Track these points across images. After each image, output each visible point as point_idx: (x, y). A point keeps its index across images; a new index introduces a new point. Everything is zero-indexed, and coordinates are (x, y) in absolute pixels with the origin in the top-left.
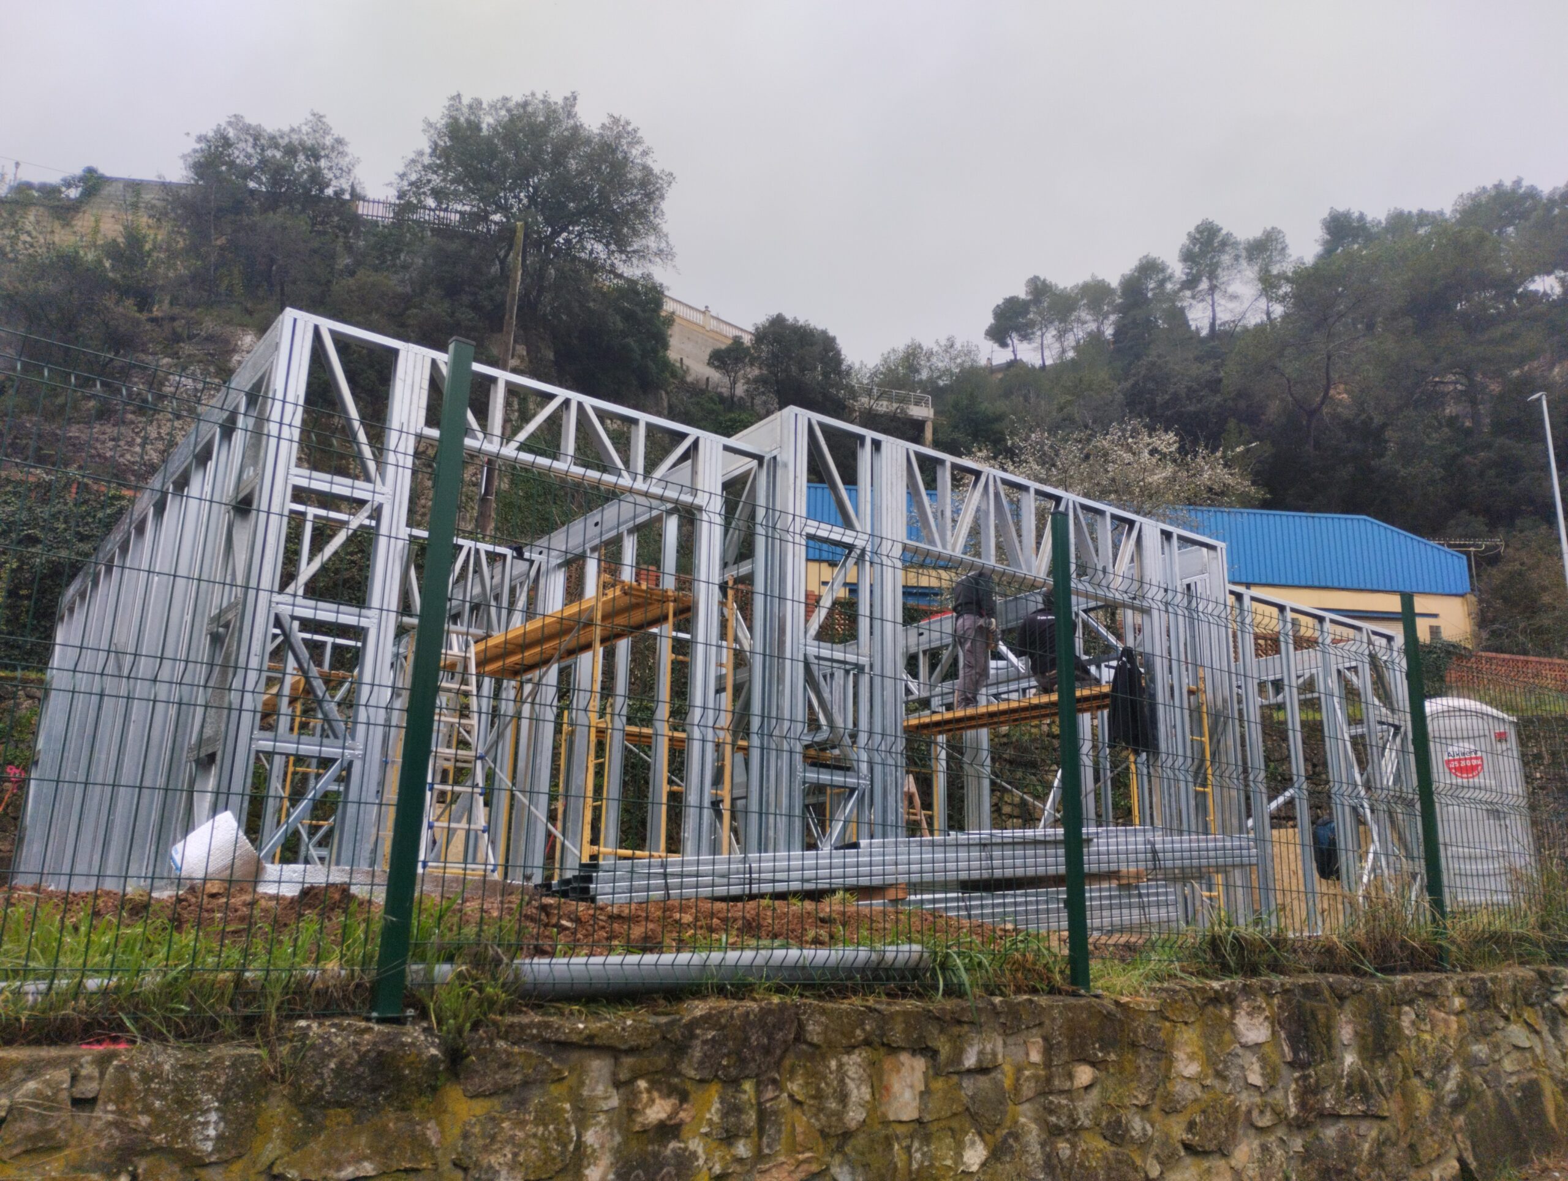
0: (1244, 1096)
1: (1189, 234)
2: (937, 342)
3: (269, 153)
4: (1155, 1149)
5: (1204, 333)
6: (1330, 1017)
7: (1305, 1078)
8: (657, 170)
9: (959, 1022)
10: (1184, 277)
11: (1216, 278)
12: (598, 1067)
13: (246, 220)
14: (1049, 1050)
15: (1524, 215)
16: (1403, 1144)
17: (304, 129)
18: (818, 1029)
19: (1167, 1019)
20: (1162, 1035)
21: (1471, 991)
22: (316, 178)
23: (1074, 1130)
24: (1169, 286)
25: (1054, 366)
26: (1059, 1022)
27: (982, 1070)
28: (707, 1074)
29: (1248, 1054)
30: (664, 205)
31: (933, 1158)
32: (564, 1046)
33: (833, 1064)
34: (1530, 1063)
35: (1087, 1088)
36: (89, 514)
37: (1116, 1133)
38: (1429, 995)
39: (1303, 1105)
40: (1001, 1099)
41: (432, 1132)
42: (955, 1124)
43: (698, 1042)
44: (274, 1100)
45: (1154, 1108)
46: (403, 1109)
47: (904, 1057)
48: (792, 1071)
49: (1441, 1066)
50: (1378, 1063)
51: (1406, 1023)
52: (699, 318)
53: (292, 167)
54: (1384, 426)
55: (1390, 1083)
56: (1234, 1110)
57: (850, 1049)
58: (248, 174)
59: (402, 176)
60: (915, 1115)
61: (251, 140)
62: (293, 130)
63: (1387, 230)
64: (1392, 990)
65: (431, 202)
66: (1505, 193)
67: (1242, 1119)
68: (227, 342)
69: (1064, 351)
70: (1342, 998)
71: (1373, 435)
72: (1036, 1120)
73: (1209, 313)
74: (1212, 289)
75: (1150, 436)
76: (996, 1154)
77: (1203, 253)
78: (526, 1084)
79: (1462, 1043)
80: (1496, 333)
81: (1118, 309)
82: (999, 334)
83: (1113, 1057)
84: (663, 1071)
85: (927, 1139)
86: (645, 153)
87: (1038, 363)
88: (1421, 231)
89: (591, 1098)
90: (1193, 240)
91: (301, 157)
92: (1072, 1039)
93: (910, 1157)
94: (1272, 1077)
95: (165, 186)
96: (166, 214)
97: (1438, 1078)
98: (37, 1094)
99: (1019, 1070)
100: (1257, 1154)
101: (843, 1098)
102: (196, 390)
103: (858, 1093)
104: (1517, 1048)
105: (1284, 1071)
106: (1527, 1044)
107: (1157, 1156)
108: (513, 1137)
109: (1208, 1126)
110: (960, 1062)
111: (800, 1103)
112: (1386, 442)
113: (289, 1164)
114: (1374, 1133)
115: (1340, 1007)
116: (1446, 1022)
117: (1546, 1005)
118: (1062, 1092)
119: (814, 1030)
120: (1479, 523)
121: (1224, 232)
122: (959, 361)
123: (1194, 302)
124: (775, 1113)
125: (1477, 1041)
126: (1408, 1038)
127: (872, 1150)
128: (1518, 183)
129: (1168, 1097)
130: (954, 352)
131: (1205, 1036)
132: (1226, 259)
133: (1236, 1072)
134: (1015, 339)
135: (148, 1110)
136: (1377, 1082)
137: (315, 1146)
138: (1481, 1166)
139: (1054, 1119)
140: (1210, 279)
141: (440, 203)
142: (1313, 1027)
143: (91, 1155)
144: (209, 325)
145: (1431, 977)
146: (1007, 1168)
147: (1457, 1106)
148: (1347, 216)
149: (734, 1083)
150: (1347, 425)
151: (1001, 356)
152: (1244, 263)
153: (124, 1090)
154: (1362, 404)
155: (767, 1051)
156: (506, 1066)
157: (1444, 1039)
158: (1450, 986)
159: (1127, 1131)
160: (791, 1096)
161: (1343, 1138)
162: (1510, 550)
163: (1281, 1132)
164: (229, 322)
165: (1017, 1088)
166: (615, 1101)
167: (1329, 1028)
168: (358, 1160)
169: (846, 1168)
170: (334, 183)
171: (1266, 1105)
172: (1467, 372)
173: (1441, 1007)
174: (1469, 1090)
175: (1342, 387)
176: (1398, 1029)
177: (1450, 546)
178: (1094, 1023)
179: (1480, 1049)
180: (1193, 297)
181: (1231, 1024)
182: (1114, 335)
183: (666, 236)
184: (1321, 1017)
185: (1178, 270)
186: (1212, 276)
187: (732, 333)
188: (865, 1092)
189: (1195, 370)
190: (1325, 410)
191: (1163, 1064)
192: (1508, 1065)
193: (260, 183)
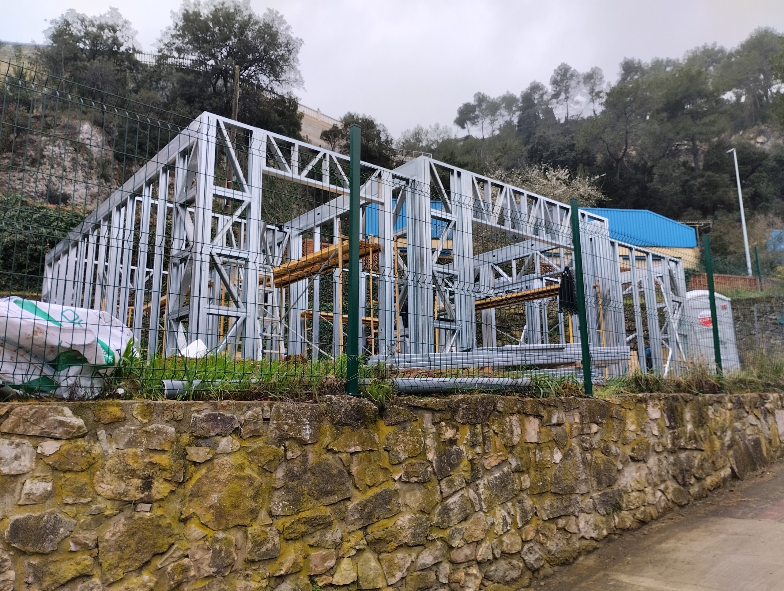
0: (652, 438)
1: (555, 70)
2: (430, 126)
3: (90, 29)
4: (620, 458)
5: (562, 121)
6: (682, 409)
7: (674, 433)
8: (294, 37)
9: (550, 406)
10: (553, 93)
11: (569, 93)
12: (428, 416)
13: (79, 64)
14: (582, 417)
15: (717, 61)
16: (710, 461)
17: (107, 16)
18: (502, 406)
19: (623, 407)
20: (621, 413)
21: (734, 401)
22: (115, 41)
23: (592, 449)
24: (545, 97)
25: (489, 139)
26: (585, 407)
27: (559, 425)
28: (464, 421)
29: (653, 423)
30: (299, 56)
31: (543, 457)
32: (416, 408)
33: (508, 419)
34: (757, 431)
35: (595, 433)
36: (29, 216)
37: (606, 451)
38: (719, 402)
39: (673, 444)
40: (566, 436)
41: (376, 437)
42: (550, 445)
43: (461, 409)
44: (325, 422)
45: (619, 442)
46: (367, 428)
47: (531, 418)
48: (493, 422)
49: (724, 431)
50: (700, 428)
51: (710, 413)
52: (314, 115)
53: (102, 36)
54: (653, 166)
55: (705, 436)
56: (648, 444)
57: (513, 414)
58: (79, 40)
59: (160, 41)
60: (536, 441)
61: (80, 22)
62: (101, 16)
63: (652, 68)
64: (705, 399)
65: (176, 54)
66: (708, 50)
67: (651, 448)
68: (75, 129)
69: (493, 131)
70: (686, 402)
71: (647, 171)
72: (578, 445)
73: (565, 111)
74: (567, 98)
75: (554, 172)
76: (566, 456)
77: (562, 81)
78: (405, 421)
79: (731, 422)
80: (707, 120)
81: (520, 109)
82: (461, 122)
83: (604, 421)
84: (450, 419)
85: (541, 450)
86: (288, 28)
87: (480, 137)
88: (668, 69)
89: (426, 428)
90: (558, 74)
91: (106, 31)
92: (590, 414)
93: (535, 455)
94: (661, 431)
95: (36, 47)
96: (37, 62)
97: (722, 436)
98: (253, 416)
99: (571, 425)
100: (657, 462)
101: (512, 432)
102: (61, 154)
103: (517, 431)
104: (752, 425)
105: (666, 430)
106: (755, 423)
107: (621, 461)
108: (403, 440)
109: (639, 450)
110: (551, 421)
111: (496, 434)
112: (654, 174)
113: (334, 446)
114: (699, 456)
115: (685, 405)
116: (725, 413)
117: (762, 408)
118: (587, 434)
119: (500, 406)
120: (698, 214)
121: (572, 69)
122: (441, 136)
123: (558, 105)
124: (489, 437)
125: (737, 421)
126: (711, 419)
127: (522, 453)
128: (715, 44)
129: (625, 438)
130: (439, 132)
131: (637, 415)
132: (573, 83)
133: (649, 429)
134: (468, 124)
135: (287, 424)
136: (700, 436)
137: (341, 439)
138: (739, 470)
139: (584, 444)
140: (566, 93)
141: (180, 54)
142: (676, 413)
143: (270, 439)
144: (65, 120)
145: (718, 395)
146: (569, 462)
147: (730, 447)
148: (632, 62)
149: (474, 425)
150: (635, 166)
151: (461, 134)
152: (582, 84)
153: (279, 416)
154: (642, 156)
155: (485, 414)
156: (398, 414)
157: (725, 420)
158: (727, 398)
159: (610, 450)
160: (494, 431)
161: (688, 457)
162: (715, 225)
163: (665, 454)
164: (75, 118)
165: (571, 431)
166: (434, 430)
167: (682, 413)
168: (355, 445)
169: (514, 459)
170: (125, 44)
171: (660, 443)
172: (693, 140)
173: (723, 407)
174: (735, 441)
175: (632, 147)
176: (707, 415)
177: (687, 224)
178: (597, 408)
179: (738, 425)
180: (557, 103)
181: (646, 411)
182: (518, 122)
183: (299, 72)
184: (679, 409)
185: (550, 89)
186: (567, 91)
187: (332, 123)
188: (519, 430)
189: (562, 140)
190: (625, 159)
191: (622, 425)
192: (748, 432)
193: (85, 44)
